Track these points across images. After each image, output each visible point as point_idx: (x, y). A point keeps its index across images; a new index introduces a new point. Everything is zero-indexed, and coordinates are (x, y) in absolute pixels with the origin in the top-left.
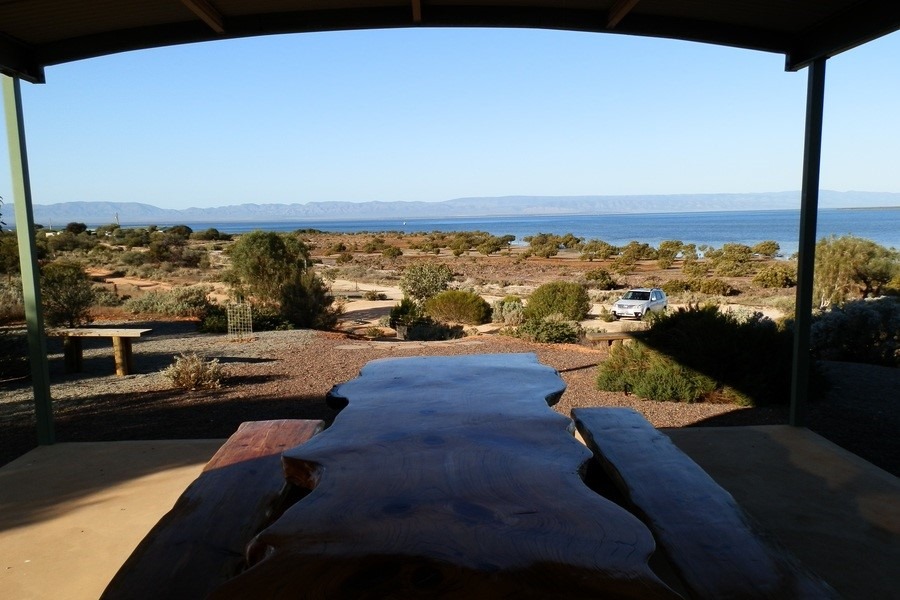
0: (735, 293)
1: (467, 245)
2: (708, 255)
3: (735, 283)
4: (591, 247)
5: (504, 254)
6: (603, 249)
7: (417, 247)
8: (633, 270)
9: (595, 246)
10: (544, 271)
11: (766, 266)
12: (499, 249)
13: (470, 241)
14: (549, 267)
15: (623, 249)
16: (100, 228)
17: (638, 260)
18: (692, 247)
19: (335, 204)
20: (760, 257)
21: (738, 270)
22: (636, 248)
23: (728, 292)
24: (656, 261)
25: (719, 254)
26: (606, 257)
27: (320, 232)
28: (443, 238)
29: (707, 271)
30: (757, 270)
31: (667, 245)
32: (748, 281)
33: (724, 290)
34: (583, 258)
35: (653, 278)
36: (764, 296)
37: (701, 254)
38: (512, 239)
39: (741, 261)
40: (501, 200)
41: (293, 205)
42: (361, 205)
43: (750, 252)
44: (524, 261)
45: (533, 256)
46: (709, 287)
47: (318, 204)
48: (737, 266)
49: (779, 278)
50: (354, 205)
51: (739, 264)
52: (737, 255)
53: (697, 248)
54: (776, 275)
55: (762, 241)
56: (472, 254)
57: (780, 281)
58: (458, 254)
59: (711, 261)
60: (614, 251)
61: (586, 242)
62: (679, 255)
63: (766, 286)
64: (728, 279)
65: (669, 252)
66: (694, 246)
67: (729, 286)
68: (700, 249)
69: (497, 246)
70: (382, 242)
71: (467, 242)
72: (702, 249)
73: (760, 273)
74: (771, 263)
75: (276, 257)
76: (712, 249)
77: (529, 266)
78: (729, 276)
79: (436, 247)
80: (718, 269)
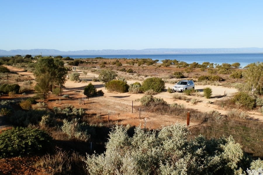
0: (223, 80)
1: (143, 62)
2: (217, 67)
3: (224, 76)
4: (181, 64)
5: (153, 66)
6: (184, 64)
7: (128, 63)
8: (192, 71)
9: (182, 63)
10: (163, 71)
11: (235, 71)
12: (153, 64)
13: (145, 61)
14: (165, 70)
15: (190, 64)
16: (36, 56)
17: (195, 68)
18: (212, 64)
19: (110, 50)
20: (234, 68)
21: (226, 72)
22: (194, 64)
23: (221, 80)
24: (200, 69)
25: (221, 66)
26: (184, 67)
27: (103, 58)
28: (138, 60)
29: (216, 72)
30: (232, 72)
31: (205, 63)
32: (229, 76)
33: (220, 79)
34: (177, 67)
35: (197, 74)
36: (232, 83)
37: (214, 66)
38: (158, 61)
39: (227, 69)
40: (158, 49)
41: (98, 50)
42: (117, 50)
43: (230, 66)
44: (159, 68)
45: (162, 66)
46: (215, 78)
47: (105, 50)
48: (226, 71)
49: (239, 75)
50: (115, 50)
51: (226, 70)
52: (226, 67)
53: (214, 65)
54: (238, 74)
55: (235, 63)
56: (144, 65)
57: (239, 76)
58: (139, 65)
59: (217, 69)
60: (188, 65)
61: (179, 62)
62: (208, 66)
63: (234, 78)
64: (222, 75)
65: (205, 66)
66: (213, 64)
67: (221, 78)
68: (215, 65)
69: (152, 63)
70: (118, 61)
71: (144, 62)
72: (216, 65)
73: (233, 73)
74: (237, 70)
75: (50, 67)
76: (219, 65)
77: (159, 70)
78: (223, 74)
79: (133, 63)
80: (219, 72)
